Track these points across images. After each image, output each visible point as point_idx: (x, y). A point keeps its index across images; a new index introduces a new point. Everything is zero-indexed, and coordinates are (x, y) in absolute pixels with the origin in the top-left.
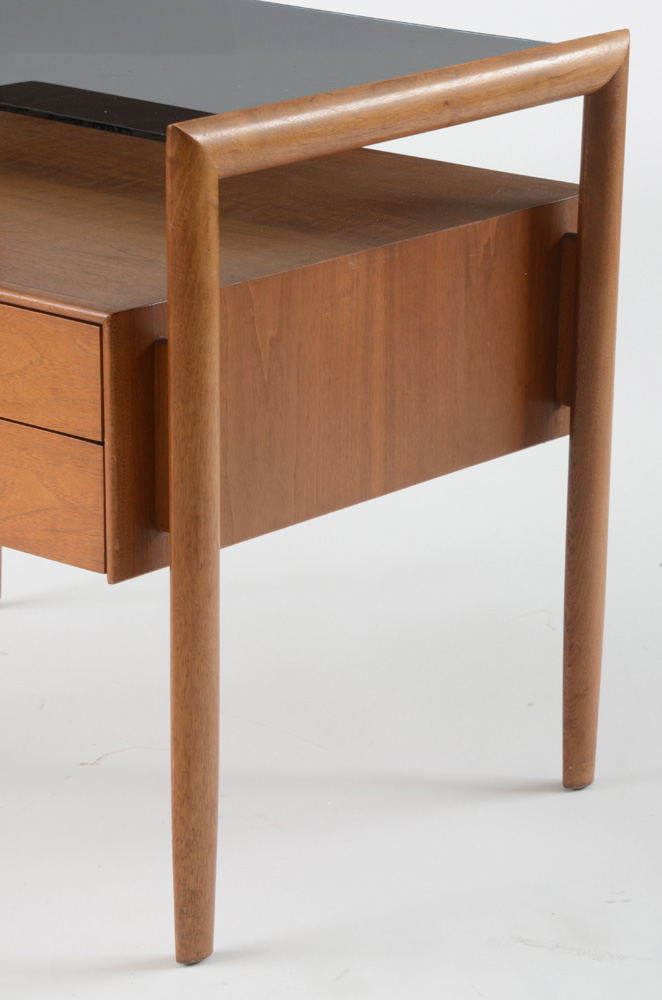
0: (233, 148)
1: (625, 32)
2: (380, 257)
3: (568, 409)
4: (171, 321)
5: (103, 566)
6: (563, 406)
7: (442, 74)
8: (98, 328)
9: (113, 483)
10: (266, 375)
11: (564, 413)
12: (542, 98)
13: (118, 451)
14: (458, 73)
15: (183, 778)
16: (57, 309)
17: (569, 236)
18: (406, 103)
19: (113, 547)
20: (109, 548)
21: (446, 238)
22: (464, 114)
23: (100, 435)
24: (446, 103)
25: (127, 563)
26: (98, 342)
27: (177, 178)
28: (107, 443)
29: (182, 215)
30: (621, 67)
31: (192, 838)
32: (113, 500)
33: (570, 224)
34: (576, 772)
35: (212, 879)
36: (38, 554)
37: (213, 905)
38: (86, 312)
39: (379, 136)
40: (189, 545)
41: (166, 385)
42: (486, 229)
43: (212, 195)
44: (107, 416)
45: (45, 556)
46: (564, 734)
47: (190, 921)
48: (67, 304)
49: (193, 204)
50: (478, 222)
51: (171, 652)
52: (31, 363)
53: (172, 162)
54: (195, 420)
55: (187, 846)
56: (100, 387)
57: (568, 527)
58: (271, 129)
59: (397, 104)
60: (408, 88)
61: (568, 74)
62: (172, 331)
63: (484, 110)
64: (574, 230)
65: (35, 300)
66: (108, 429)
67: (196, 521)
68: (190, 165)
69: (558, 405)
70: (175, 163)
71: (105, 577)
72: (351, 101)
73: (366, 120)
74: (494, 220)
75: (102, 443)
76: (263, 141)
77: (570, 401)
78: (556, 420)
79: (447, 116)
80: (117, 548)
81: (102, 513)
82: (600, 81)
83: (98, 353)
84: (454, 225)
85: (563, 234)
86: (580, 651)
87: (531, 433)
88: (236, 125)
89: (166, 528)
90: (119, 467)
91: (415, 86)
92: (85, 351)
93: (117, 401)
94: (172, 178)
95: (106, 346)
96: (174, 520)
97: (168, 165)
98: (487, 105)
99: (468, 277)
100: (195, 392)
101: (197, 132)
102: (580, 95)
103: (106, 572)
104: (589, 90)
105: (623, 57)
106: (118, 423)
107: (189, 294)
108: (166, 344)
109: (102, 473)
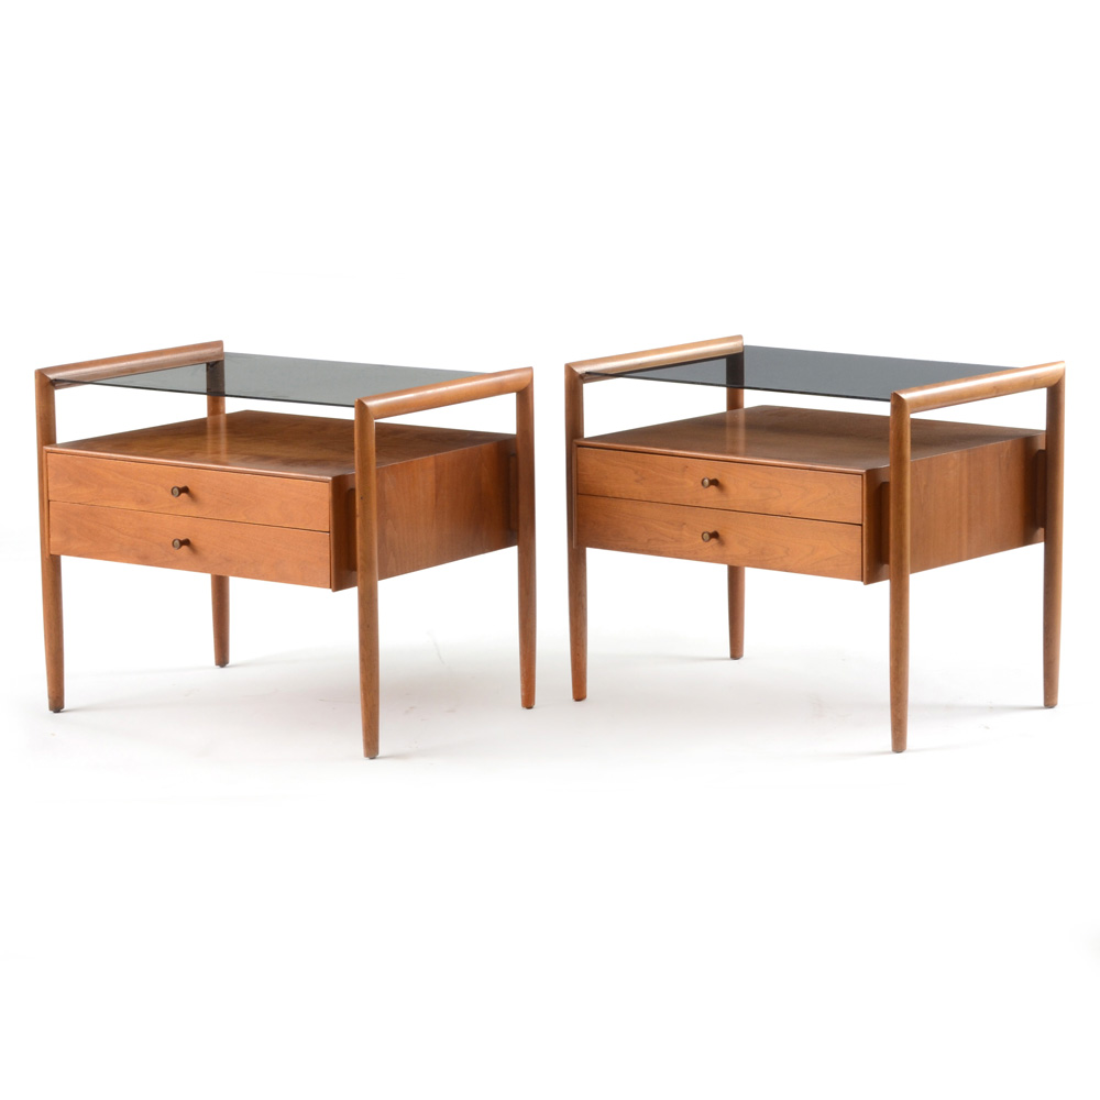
1: (1063, 362)
3: (1043, 528)
4: (891, 473)
5: (861, 578)
6: (1041, 528)
7: (992, 376)
8: (861, 477)
9: (866, 542)
11: (1041, 531)
13: (868, 528)
16: (842, 470)
17: (1041, 451)
19: (866, 569)
20: (864, 570)
22: (1001, 392)
23: (861, 522)
25: (871, 577)
26: (861, 483)
27: (895, 413)
28: (864, 524)
29: (897, 428)
30: (1062, 376)
32: (866, 549)
33: (1041, 445)
34: (1050, 699)
38: (856, 470)
40: (898, 569)
43: (908, 419)
44: (864, 513)
49: (901, 424)
52: (829, 494)
54: (901, 513)
56: (861, 501)
61: (1040, 378)
62: (891, 478)
64: (1044, 449)
65: (831, 468)
66: (865, 518)
68: (901, 408)
69: (1039, 527)
70: (895, 407)
71: (862, 583)
74: (1010, 441)
75: (861, 525)
77: (1045, 526)
78: (1038, 535)
81: (861, 555)
82: (1053, 382)
85: (1039, 449)
87: (1027, 540)
89: (888, 562)
90: (868, 535)
92: (857, 485)
93: (868, 506)
95: (864, 483)
96: (892, 557)
99: (1000, 465)
101: (902, 394)
102: (1045, 387)
103: (862, 581)
104: (1049, 385)
105: (1062, 372)
106: (868, 516)
107: (899, 461)
108: (888, 483)
109: (861, 537)
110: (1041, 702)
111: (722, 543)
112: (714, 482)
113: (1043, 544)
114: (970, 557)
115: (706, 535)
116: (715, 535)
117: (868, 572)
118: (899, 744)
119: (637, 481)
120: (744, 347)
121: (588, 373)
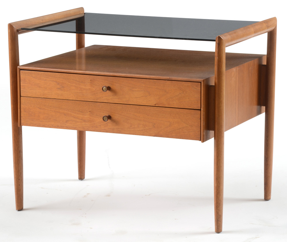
2: (238, 69)
5: (200, 139)
8: (200, 83)
13: (205, 111)
15: (218, 188)
17: (265, 65)
19: (203, 134)
21: (246, 65)
23: (200, 108)
25: (205, 138)
26: (200, 86)
28: (202, 109)
29: (220, 56)
32: (203, 123)
38: (197, 80)
42: (251, 63)
44: (202, 103)
47: (219, 222)
49: (222, 53)
52: (180, 93)
55: (219, 204)
56: (200, 97)
65: (182, 79)
66: (202, 106)
68: (222, 44)
70: (219, 44)
74: (252, 61)
75: (200, 110)
81: (200, 126)
83: (200, 89)
84: (247, 62)
86: (269, 166)
92: (196, 89)
95: (203, 87)
99: (249, 74)
101: (223, 37)
102: (267, 32)
103: (201, 140)
106: (205, 105)
109: (200, 117)
110: (262, 197)
111: (113, 121)
115: (106, 118)
116: (109, 117)
118: (219, 228)
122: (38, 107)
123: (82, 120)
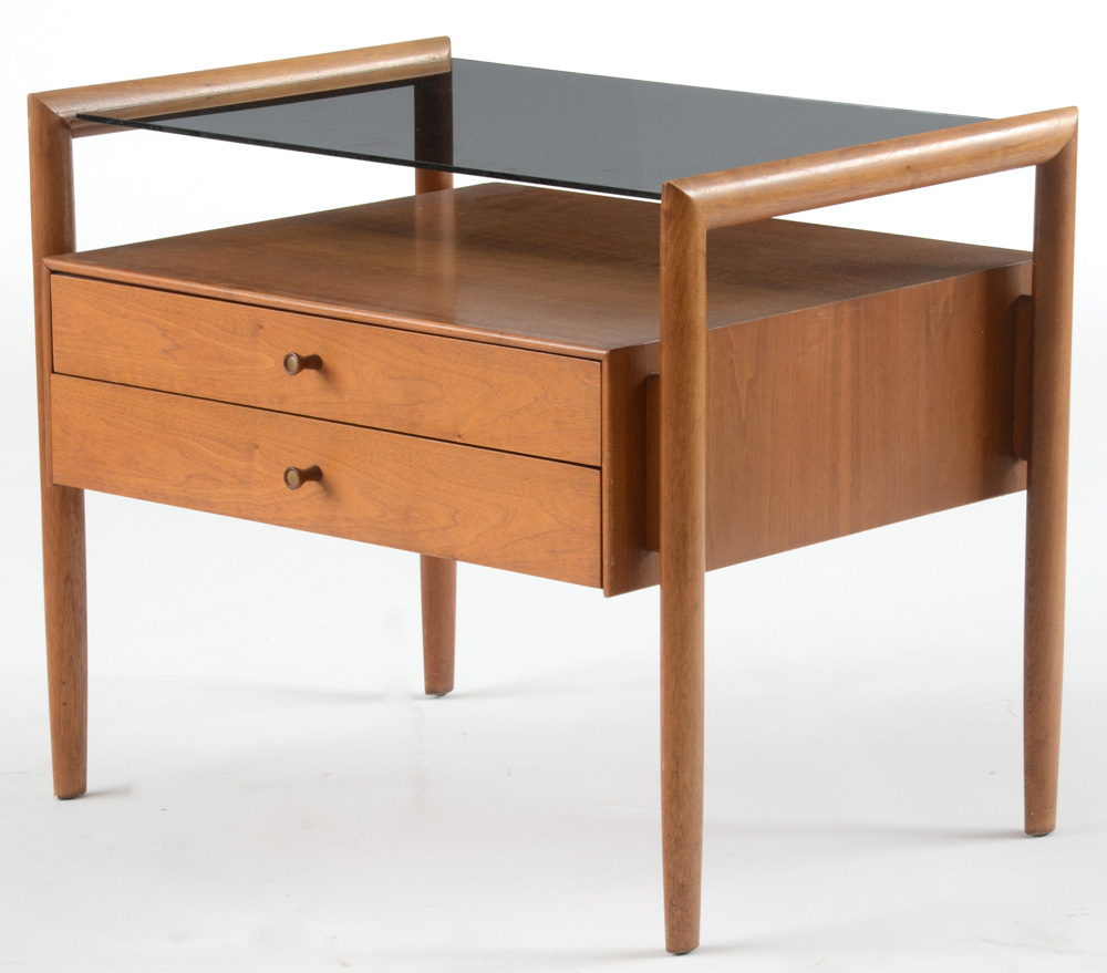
0: (720, 203)
1: (1074, 109)
2: (847, 309)
3: (1025, 463)
4: (664, 356)
5: (599, 581)
6: (1021, 461)
7: (903, 144)
8: (598, 364)
9: (610, 504)
10: (743, 413)
11: (1021, 468)
12: (996, 166)
13: (614, 475)
14: (918, 142)
15: (672, 777)
16: (560, 349)
17: (1024, 297)
18: (872, 167)
19: (610, 562)
20: (605, 563)
21: (907, 294)
22: (925, 178)
23: (599, 460)
24: (908, 167)
25: (621, 579)
27: (671, 228)
28: (604, 468)
29: (675, 261)
30: (1070, 141)
31: (680, 834)
32: (610, 519)
33: (1025, 288)
34: (1038, 819)
35: (699, 875)
36: (538, 575)
37: (699, 900)
38: (587, 350)
39: (847, 196)
40: (678, 561)
41: (658, 416)
42: (946, 288)
43: (700, 243)
44: (606, 443)
45: (545, 576)
46: (1026, 780)
47: (679, 912)
48: (569, 344)
49: (684, 251)
50: (937, 281)
51: (662, 661)
52: (536, 399)
53: (666, 214)
54: (684, 445)
55: (676, 841)
56: (600, 417)
57: (1027, 576)
58: (752, 187)
59: (863, 167)
60: (874, 153)
61: (1021, 145)
62: (663, 367)
63: (943, 175)
64: (1029, 293)
65: (540, 342)
66: (606, 454)
67: (684, 538)
68: (682, 216)
69: (1015, 459)
70: (670, 215)
71: (601, 591)
72: (822, 164)
73: (835, 180)
74: (952, 280)
75: (600, 468)
76: (745, 198)
77: (1027, 456)
78: (1013, 474)
79: (909, 180)
80: (613, 564)
81: (599, 532)
82: (1051, 153)
84: (914, 283)
85: (1018, 295)
86: (1040, 698)
87: (990, 486)
88: (722, 182)
89: (657, 548)
90: (614, 489)
91: (880, 152)
92: (587, 385)
93: (614, 429)
94: (666, 228)
95: (605, 379)
96: (665, 538)
97: (662, 217)
98: (946, 171)
99: (928, 332)
100: (684, 420)
101: (689, 188)
102: (1032, 164)
103: (602, 587)
104: (1041, 160)
105: (1072, 131)
106: (614, 450)
107: (680, 331)
108: (656, 377)
109: (599, 495)
110: (1019, 821)
111: (329, 491)
112: (312, 363)
113: (1025, 492)
114: (855, 527)
115: (293, 475)
116: (314, 474)
117: (614, 570)
118: (682, 938)
119: (165, 352)
120: (451, 61)
121: (82, 117)
122: (102, 419)
123: (234, 476)
